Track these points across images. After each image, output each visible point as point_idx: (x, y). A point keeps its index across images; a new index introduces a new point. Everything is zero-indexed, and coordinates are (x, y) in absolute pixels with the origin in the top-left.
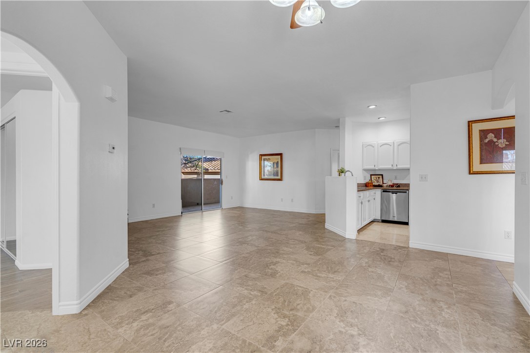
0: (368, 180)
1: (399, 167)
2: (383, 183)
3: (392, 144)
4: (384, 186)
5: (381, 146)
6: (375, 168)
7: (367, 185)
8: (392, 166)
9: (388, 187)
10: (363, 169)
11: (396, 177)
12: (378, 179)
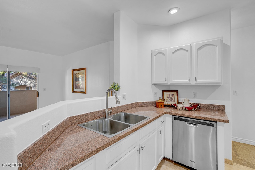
1: (199, 81)
2: (178, 103)
4: (178, 109)
5: (173, 53)
6: (167, 82)
7: (157, 104)
8: (189, 79)
9: (184, 111)
10: (153, 83)
11: (195, 94)
12: (171, 96)
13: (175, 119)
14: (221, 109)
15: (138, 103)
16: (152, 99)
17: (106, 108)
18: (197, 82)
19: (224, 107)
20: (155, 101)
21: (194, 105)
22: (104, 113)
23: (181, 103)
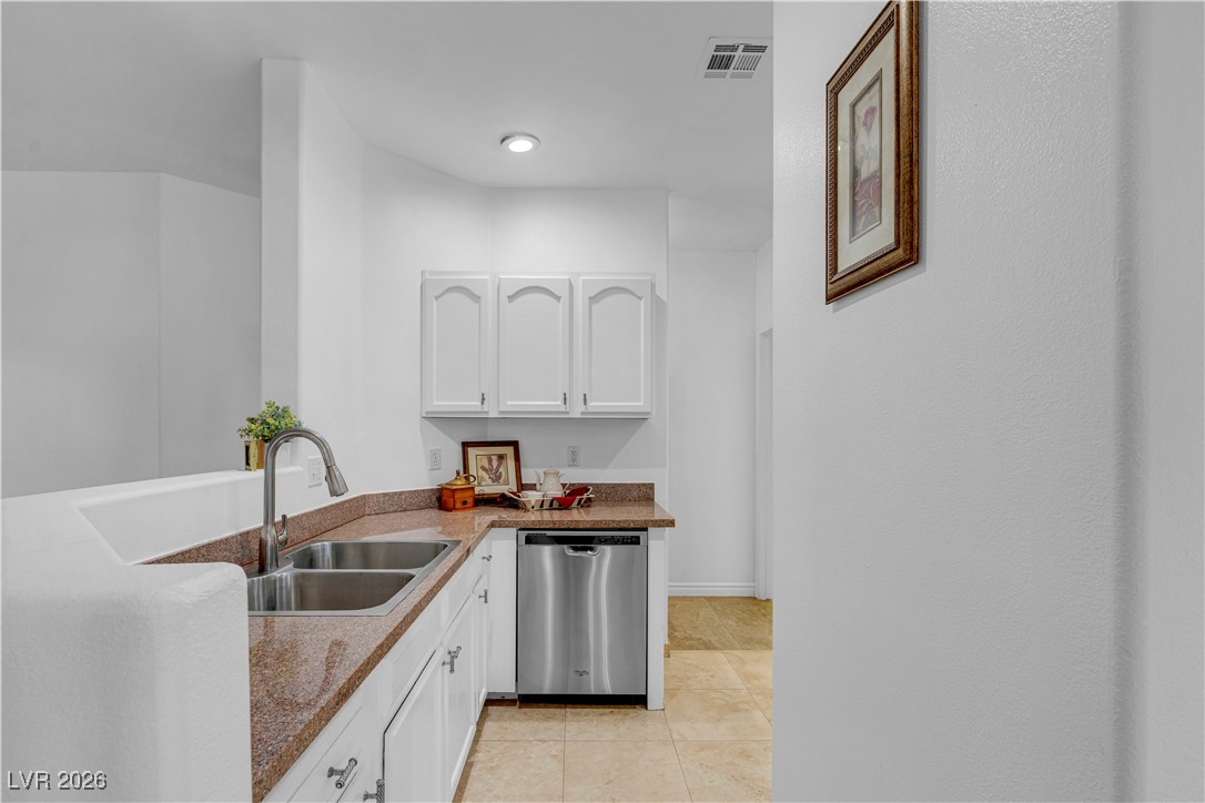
0: (447, 473)
1: (594, 405)
2: (522, 487)
3: (563, 292)
4: (529, 506)
5: (511, 298)
6: (485, 409)
7: (444, 498)
8: (565, 399)
9: (547, 512)
10: (427, 413)
11: (574, 453)
12: (495, 464)
13: (529, 540)
14: (645, 494)
15: (364, 497)
16: (422, 479)
17: (266, 522)
18: (590, 410)
19: (651, 487)
20: (436, 487)
21: (573, 491)
22: (242, 548)
23: (532, 487)
